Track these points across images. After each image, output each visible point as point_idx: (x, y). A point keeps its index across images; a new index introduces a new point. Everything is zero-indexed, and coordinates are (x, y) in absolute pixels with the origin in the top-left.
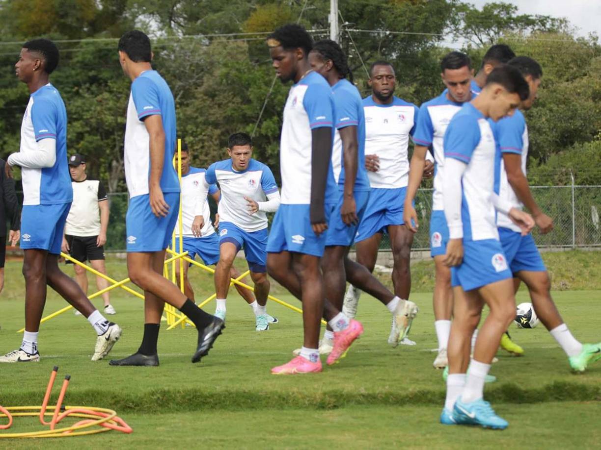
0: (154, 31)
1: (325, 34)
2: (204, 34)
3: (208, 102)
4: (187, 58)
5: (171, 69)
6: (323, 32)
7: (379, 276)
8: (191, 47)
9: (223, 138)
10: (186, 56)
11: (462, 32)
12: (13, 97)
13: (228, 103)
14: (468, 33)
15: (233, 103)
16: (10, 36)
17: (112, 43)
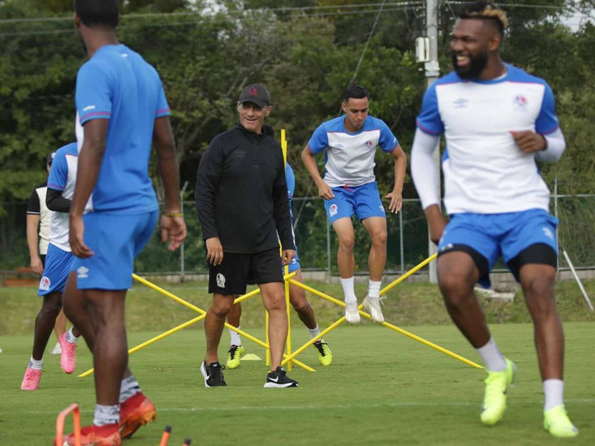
0: (210, 4)
1: (421, 7)
2: (271, 7)
3: (279, 88)
4: (253, 37)
5: (234, 51)
6: (417, 5)
7: (487, 302)
8: (258, 23)
9: (295, 133)
10: (251, 35)
11: (578, 6)
12: (40, 86)
13: (301, 89)
14: (585, 7)
15: (309, 90)
16: (36, 11)
17: (160, 19)
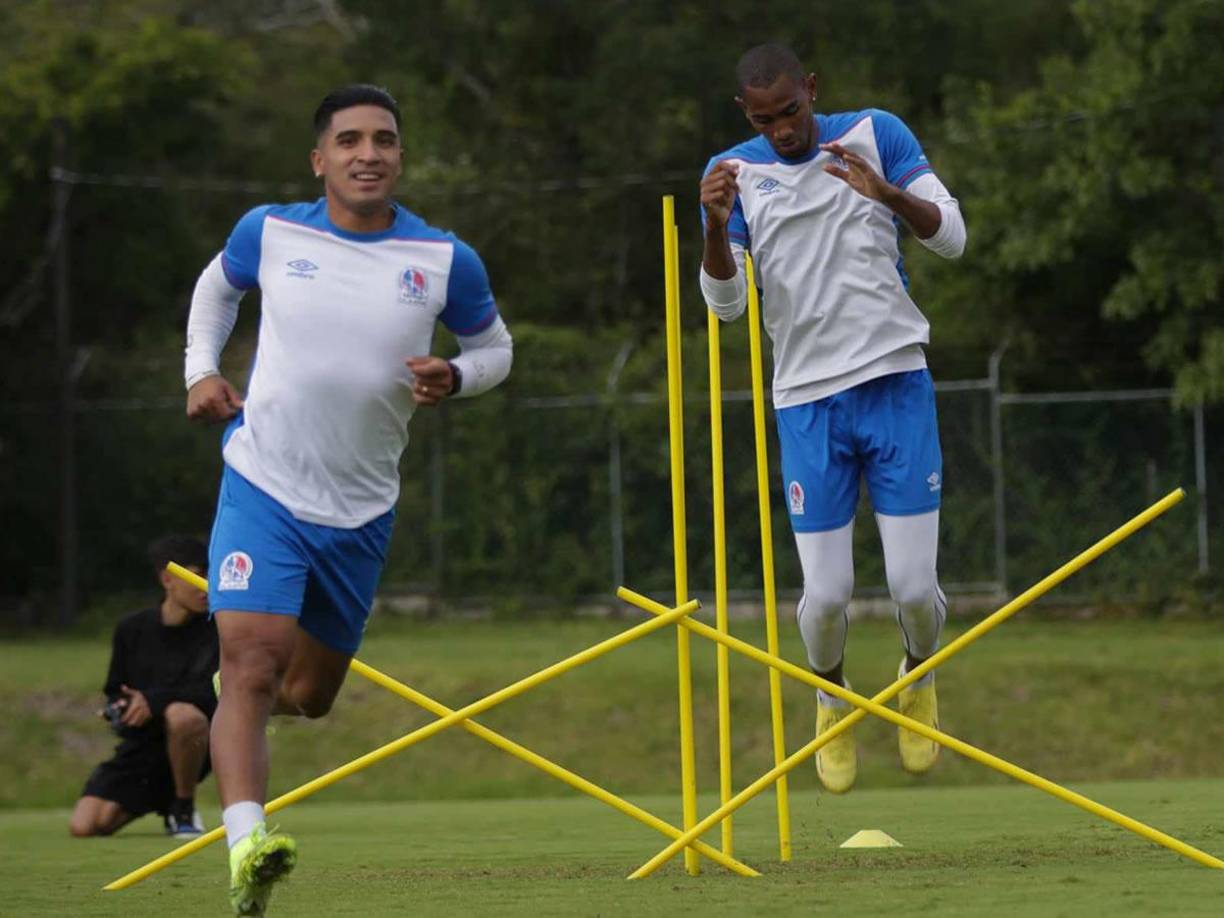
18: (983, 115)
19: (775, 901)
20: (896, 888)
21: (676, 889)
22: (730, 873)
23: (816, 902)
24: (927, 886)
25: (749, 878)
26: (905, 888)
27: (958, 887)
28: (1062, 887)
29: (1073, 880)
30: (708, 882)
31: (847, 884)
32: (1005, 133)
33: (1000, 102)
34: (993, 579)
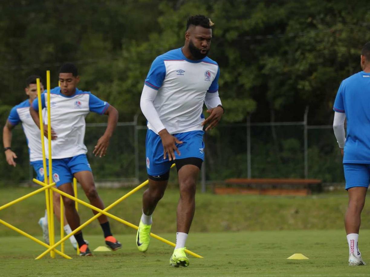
18: (133, 50)
19: (76, 266)
20: (110, 262)
21: (49, 262)
22: (64, 258)
23: (88, 266)
24: (118, 262)
25: (69, 259)
26: (112, 262)
27: (127, 262)
28: (155, 263)
29: (159, 261)
30: (58, 260)
31: (96, 261)
32: (139, 54)
33: (138, 45)
34: (134, 177)
